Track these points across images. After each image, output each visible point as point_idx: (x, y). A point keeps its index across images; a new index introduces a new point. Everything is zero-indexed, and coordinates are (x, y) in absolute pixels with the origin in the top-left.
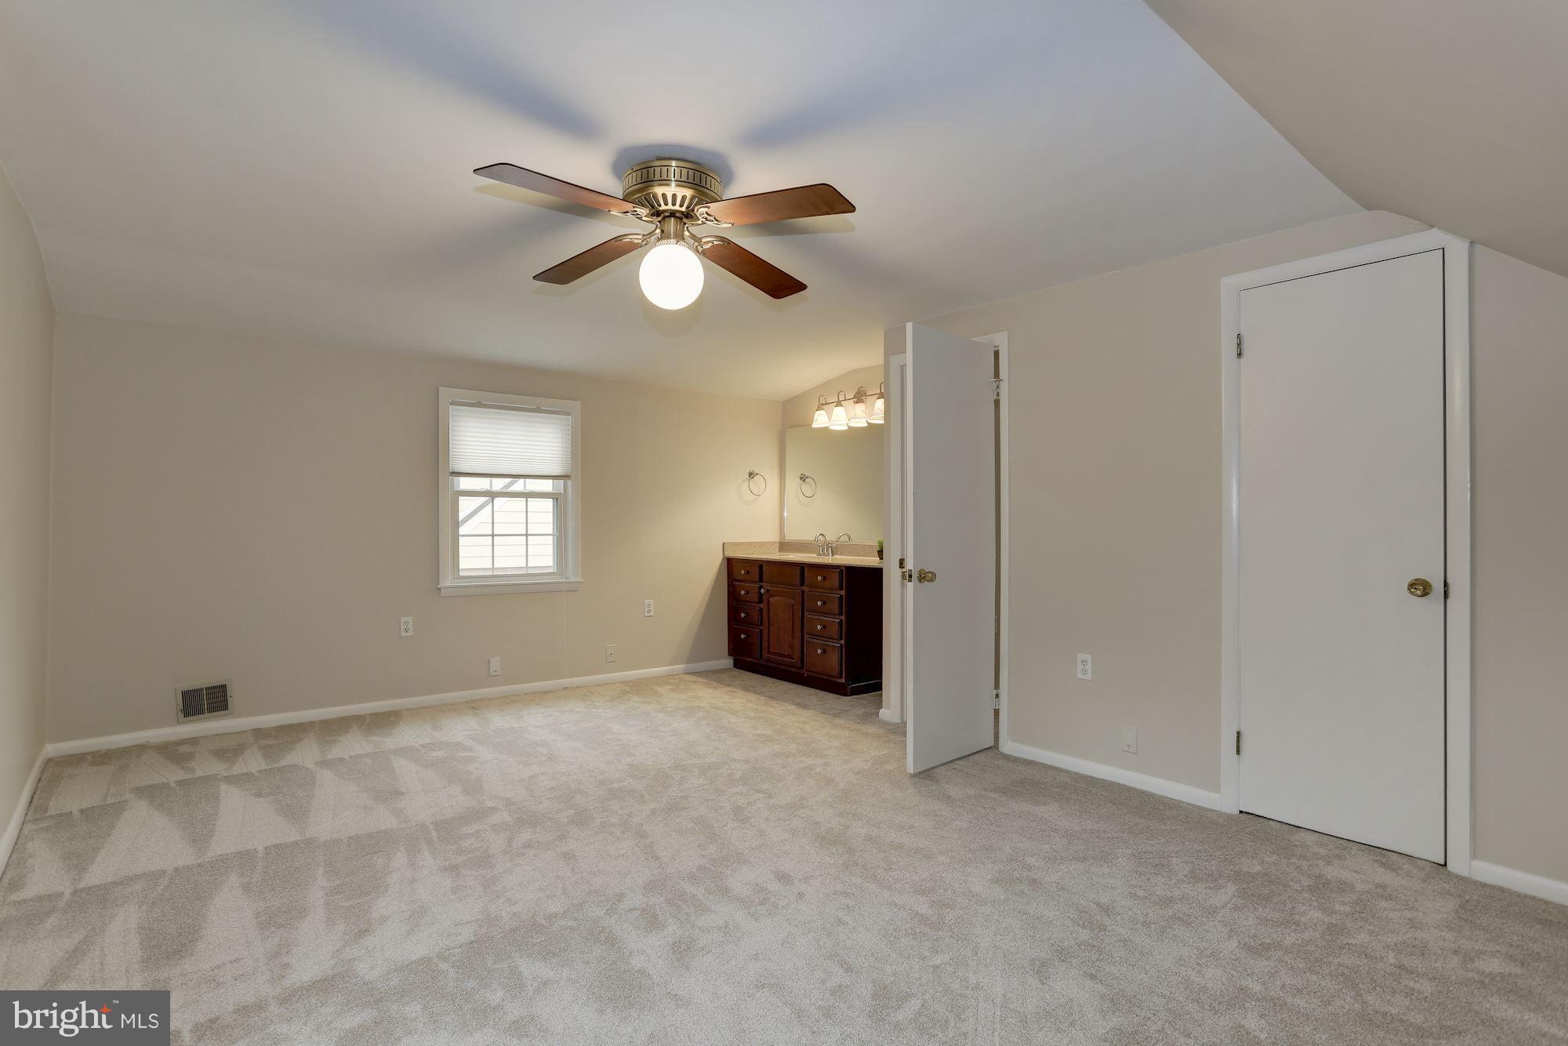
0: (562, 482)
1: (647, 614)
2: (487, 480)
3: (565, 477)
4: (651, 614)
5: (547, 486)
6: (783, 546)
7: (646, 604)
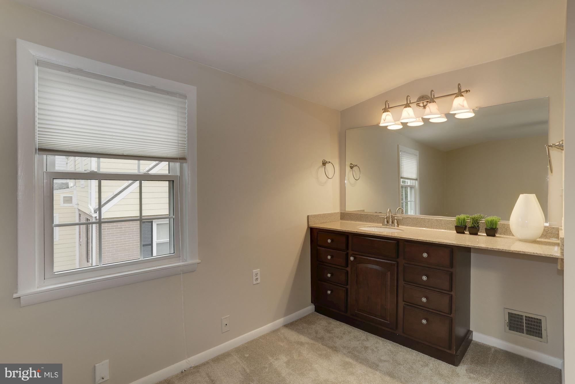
0: (178, 165)
1: (255, 282)
2: (94, 160)
3: (182, 159)
4: (259, 281)
5: (162, 168)
6: (344, 216)
7: (254, 274)
